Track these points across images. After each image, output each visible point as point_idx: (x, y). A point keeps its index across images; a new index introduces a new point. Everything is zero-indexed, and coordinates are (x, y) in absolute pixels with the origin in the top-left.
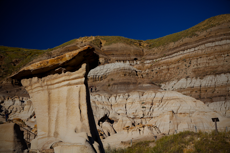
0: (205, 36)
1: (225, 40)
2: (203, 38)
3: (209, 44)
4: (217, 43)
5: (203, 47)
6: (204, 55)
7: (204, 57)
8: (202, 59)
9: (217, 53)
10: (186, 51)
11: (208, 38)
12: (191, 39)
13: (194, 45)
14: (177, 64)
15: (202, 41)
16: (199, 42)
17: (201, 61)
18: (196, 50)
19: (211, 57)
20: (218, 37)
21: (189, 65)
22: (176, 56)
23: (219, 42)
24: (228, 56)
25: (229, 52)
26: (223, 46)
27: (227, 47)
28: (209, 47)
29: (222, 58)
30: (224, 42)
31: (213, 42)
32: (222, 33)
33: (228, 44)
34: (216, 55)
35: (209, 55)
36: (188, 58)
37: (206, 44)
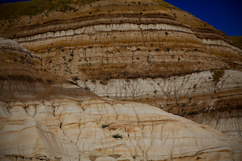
0: (90, 13)
1: (128, 24)
2: (88, 17)
3: (101, 26)
4: (115, 27)
5: (90, 29)
6: (96, 43)
7: (96, 47)
8: (94, 50)
9: (118, 44)
10: (57, 34)
11: (96, 17)
12: (65, 13)
13: (72, 24)
14: (47, 54)
15: (87, 20)
16: (80, 21)
17: (92, 54)
18: (78, 34)
19: (110, 49)
20: (113, 17)
21: (71, 58)
23: (118, 25)
24: (138, 49)
25: (138, 43)
26: (127, 33)
27: (132, 35)
28: (102, 32)
29: (128, 53)
30: (126, 26)
31: (107, 24)
32: (120, 12)
33: (134, 31)
34: (117, 46)
35: (104, 45)
36: (67, 46)
37: (95, 27)
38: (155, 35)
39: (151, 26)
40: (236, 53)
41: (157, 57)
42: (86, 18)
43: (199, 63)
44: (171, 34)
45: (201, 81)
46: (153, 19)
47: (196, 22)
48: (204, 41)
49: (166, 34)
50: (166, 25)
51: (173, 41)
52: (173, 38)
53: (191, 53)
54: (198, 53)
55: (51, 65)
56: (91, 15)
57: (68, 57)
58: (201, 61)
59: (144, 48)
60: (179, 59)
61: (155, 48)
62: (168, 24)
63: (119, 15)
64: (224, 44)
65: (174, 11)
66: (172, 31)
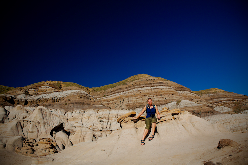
3: (136, 89)
4: (141, 89)
5: (132, 90)
6: (133, 95)
8: (132, 98)
9: (141, 95)
10: (120, 93)
11: (135, 86)
12: (123, 86)
13: (126, 89)
14: (114, 101)
16: (129, 88)
18: (127, 93)
19: (138, 97)
20: (141, 85)
21: (123, 101)
22: (113, 96)
23: (142, 88)
24: (149, 96)
25: (149, 94)
26: (145, 91)
27: (147, 91)
28: (136, 91)
29: (145, 98)
30: (145, 88)
31: (138, 88)
32: (144, 83)
33: (148, 89)
35: (136, 96)
36: (122, 97)
38: (156, 90)
39: (155, 87)
40: (193, 96)
41: (156, 98)
42: (131, 87)
44: (163, 90)
45: (171, 106)
46: (156, 84)
47: (176, 85)
48: (179, 92)
49: (161, 89)
51: (163, 92)
52: (164, 91)
53: (171, 96)
54: (174, 95)
55: (116, 104)
56: (133, 85)
57: (122, 101)
58: (175, 99)
59: (152, 95)
60: (165, 99)
61: (156, 95)
62: (162, 86)
64: (188, 92)
65: (167, 82)
66: (164, 88)
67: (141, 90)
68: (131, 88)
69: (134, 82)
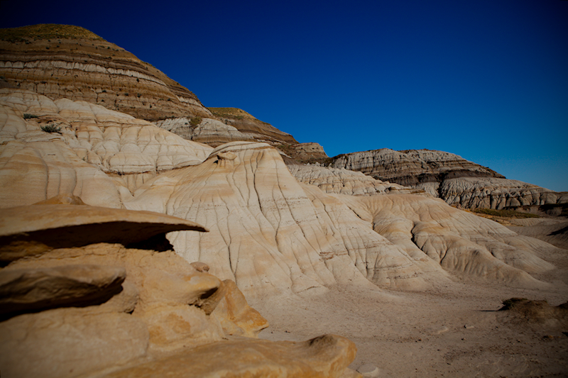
0: (47, 48)
1: (94, 66)
2: (44, 51)
3: (60, 62)
4: (77, 66)
5: (47, 64)
6: (51, 79)
7: (51, 83)
8: (48, 86)
9: (80, 83)
11: (55, 53)
12: (13, 44)
13: (23, 57)
16: (35, 55)
17: (46, 90)
18: (29, 68)
19: (69, 87)
20: (77, 56)
23: (82, 65)
24: (105, 92)
25: (104, 86)
26: (91, 75)
27: (98, 77)
28: (60, 68)
29: (92, 94)
30: (91, 67)
31: (68, 62)
32: (86, 53)
33: (100, 73)
34: (78, 85)
35: (62, 82)
36: (12, 77)
37: (52, 62)
38: (125, 80)
39: (120, 71)
41: (126, 101)
42: (42, 52)
43: (173, 113)
44: (143, 82)
45: (176, 126)
46: (123, 65)
49: (138, 80)
50: (138, 73)
51: (144, 88)
52: (145, 86)
53: (164, 102)
54: (172, 103)
56: (48, 50)
58: (175, 111)
59: (111, 91)
60: (151, 107)
61: (124, 93)
62: (140, 72)
63: (84, 55)
66: (144, 79)
67: (78, 70)
68: (43, 57)
69: (52, 41)
